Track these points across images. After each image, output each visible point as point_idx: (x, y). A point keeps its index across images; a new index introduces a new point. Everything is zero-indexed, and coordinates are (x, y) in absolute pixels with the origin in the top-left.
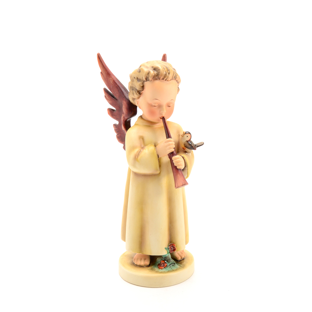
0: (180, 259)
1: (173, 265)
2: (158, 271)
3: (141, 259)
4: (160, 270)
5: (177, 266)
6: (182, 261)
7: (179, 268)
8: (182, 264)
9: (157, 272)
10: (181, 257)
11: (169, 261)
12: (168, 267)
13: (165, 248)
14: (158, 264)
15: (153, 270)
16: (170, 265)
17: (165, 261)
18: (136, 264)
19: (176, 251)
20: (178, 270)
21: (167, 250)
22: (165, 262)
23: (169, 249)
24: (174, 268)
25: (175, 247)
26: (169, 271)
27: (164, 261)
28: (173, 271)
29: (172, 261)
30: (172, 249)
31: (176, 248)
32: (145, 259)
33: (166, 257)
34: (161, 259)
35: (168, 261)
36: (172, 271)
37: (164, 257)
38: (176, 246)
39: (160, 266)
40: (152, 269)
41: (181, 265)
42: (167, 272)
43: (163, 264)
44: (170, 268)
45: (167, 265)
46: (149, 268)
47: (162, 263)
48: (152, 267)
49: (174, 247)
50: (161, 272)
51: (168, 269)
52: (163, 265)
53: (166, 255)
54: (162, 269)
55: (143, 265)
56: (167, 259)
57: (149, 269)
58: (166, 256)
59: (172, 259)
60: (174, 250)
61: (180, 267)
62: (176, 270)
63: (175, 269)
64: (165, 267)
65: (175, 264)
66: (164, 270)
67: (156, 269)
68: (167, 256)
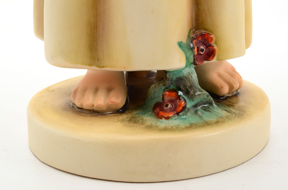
0: (225, 90)
1: (205, 109)
2: (154, 124)
3: (96, 90)
4: (163, 123)
5: (219, 111)
6: (234, 100)
7: (227, 117)
8: (235, 105)
9: (150, 128)
10: (231, 87)
11: (192, 92)
12: (189, 114)
13: (180, 45)
14: (153, 103)
15: (135, 122)
16: (195, 106)
17: (180, 93)
18: (78, 104)
19: (214, 60)
20: (223, 122)
21: (186, 50)
22: (179, 97)
23: (192, 49)
24: (207, 117)
25: (213, 43)
26: (191, 127)
27: (176, 91)
28: (207, 124)
29: (202, 94)
30: (202, 50)
31: (215, 47)
32: (109, 90)
33: (180, 80)
34: (163, 88)
35: (187, 93)
36: (203, 126)
37: (174, 78)
38: (216, 43)
39: (162, 110)
40: (133, 121)
41: (231, 109)
42: (187, 128)
43: (171, 101)
44: (197, 117)
45: (184, 108)
46: (124, 116)
47: (167, 99)
48: (135, 113)
49: (208, 46)
50: (165, 129)
51: (189, 118)
52: (170, 106)
53: (180, 71)
54: (167, 118)
55: (104, 108)
56: (185, 86)
57: (123, 121)
58: (181, 75)
59: (200, 87)
60: (210, 54)
61: (228, 114)
62: (217, 122)
63: (215, 120)
64: (178, 114)
65: (211, 104)
66: (174, 122)
67: (149, 119)
68: (185, 72)
